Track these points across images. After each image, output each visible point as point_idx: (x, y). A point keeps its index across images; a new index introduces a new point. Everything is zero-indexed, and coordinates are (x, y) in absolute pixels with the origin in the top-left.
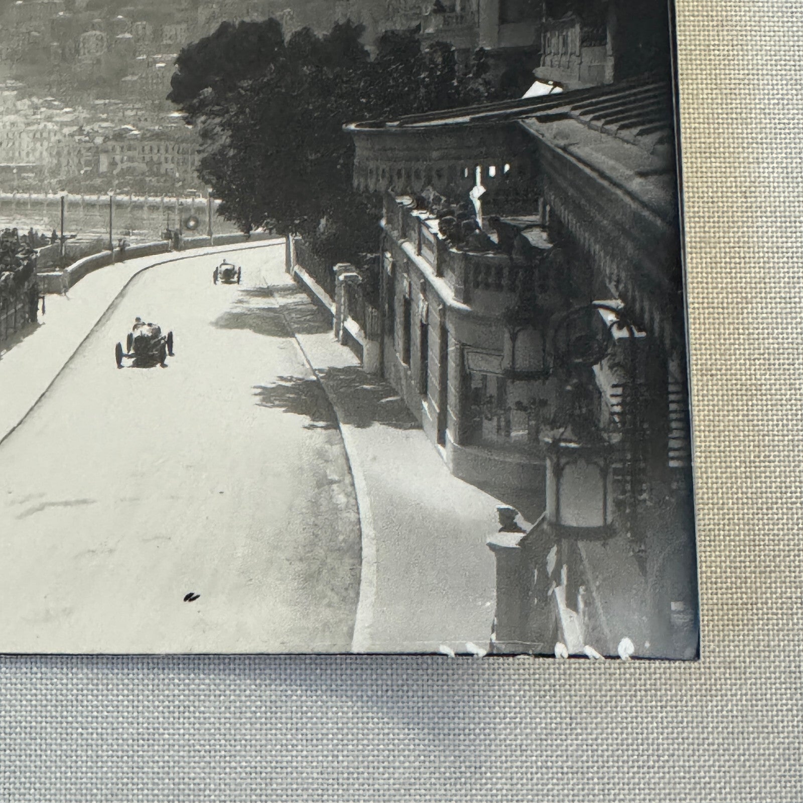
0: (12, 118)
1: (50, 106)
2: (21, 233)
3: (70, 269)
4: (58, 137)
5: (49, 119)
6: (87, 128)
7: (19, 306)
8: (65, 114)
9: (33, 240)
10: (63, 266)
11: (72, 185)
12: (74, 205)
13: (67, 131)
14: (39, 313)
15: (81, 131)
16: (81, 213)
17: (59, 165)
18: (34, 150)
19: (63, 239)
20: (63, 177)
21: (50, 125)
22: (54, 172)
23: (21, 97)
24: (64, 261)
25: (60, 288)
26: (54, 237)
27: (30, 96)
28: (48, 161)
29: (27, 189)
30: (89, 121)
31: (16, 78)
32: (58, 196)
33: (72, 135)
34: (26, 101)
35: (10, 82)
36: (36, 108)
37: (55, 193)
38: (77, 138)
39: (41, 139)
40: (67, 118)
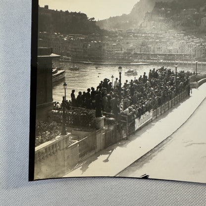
0: (183, 41)
1: (193, 38)
2: (185, 72)
3: (199, 82)
4: (195, 46)
5: (193, 41)
6: (203, 44)
7: (185, 91)
8: (197, 40)
9: (189, 74)
10: (197, 81)
11: (199, 59)
12: (199, 65)
13: (197, 45)
14: (190, 93)
15: (201, 45)
16: (202, 67)
17: (195, 54)
18: (189, 50)
19: (197, 74)
20: (196, 57)
21: (193, 43)
22: (194, 56)
23: (185, 35)
24: (197, 80)
25: (196, 87)
26: (194, 73)
27: (188, 35)
28: (193, 53)
29: (187, 60)
30: (204, 42)
31: (183, 30)
32: (195, 62)
33: (199, 46)
34: (186, 37)
35: (182, 32)
36: (189, 38)
37: (194, 61)
38: (200, 47)
39: (191, 47)
40: (198, 41)
